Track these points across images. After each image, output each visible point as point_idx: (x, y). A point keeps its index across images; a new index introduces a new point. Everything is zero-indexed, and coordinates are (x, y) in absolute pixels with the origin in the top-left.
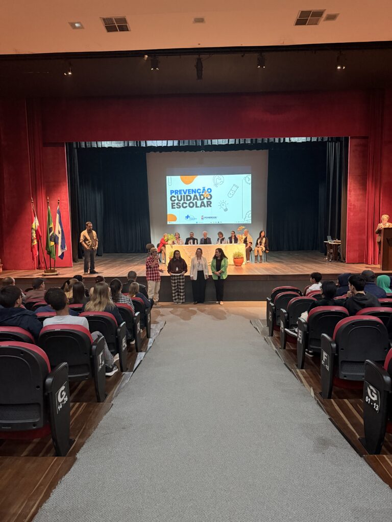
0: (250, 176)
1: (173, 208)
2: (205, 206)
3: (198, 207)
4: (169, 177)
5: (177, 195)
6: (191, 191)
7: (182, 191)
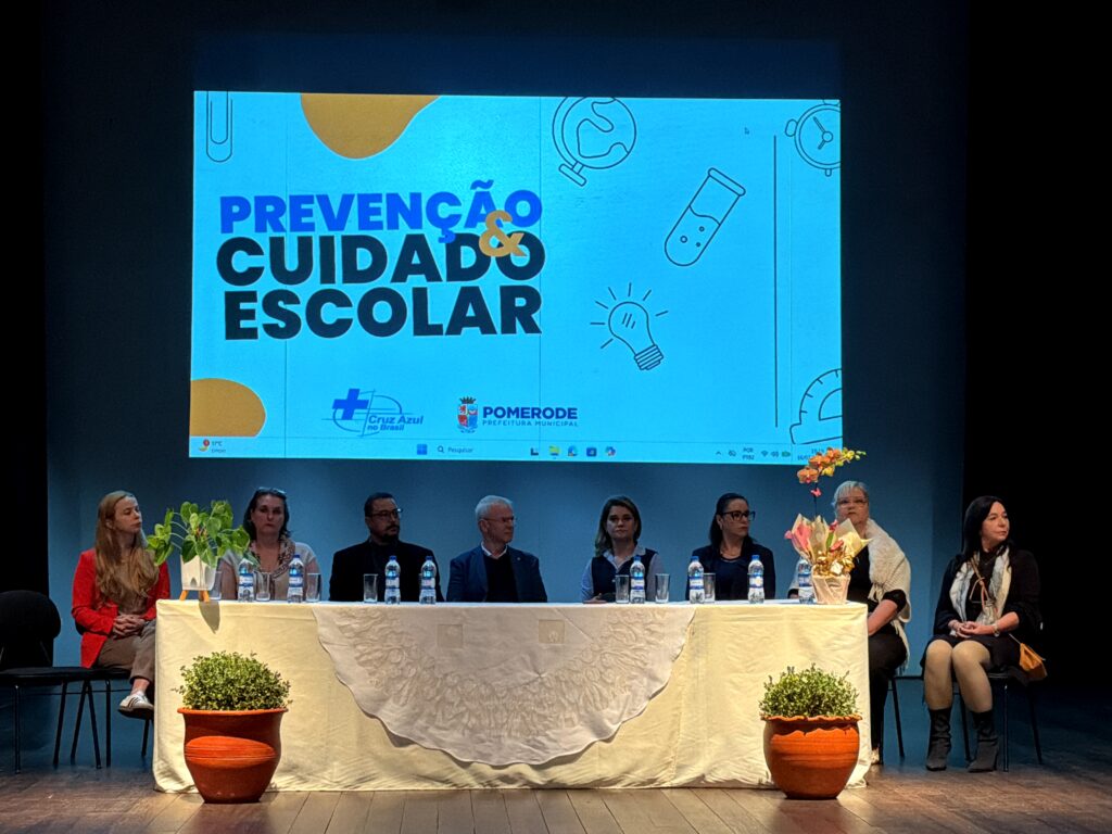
0: (829, 113)
1: (234, 332)
2: (488, 328)
3: (437, 330)
4: (217, 97)
5: (270, 233)
6: (383, 205)
7: (315, 207)
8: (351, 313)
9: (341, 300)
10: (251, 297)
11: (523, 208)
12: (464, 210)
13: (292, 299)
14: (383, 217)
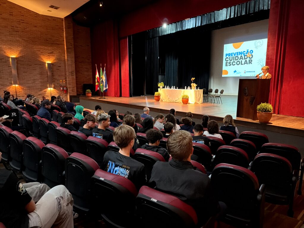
1: (226, 66)
2: (247, 64)
3: (243, 64)
4: (226, 45)
5: (229, 57)
6: (239, 53)
7: (233, 54)
8: (236, 63)
9: (235, 62)
10: (228, 62)
11: (251, 52)
12: (246, 53)
13: (231, 62)
14: (239, 54)
